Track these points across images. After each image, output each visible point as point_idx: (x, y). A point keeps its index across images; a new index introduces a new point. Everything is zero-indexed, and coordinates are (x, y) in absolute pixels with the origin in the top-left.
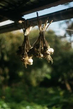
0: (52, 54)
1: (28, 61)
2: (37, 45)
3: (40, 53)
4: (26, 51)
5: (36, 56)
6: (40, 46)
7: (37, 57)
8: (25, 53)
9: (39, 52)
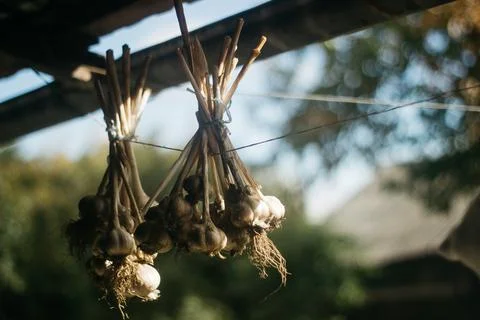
0: (278, 226)
1: (134, 277)
2: (188, 183)
3: (211, 224)
4: (124, 223)
5: (184, 246)
6: (208, 188)
7: (195, 248)
8: (115, 232)
9: (202, 222)
